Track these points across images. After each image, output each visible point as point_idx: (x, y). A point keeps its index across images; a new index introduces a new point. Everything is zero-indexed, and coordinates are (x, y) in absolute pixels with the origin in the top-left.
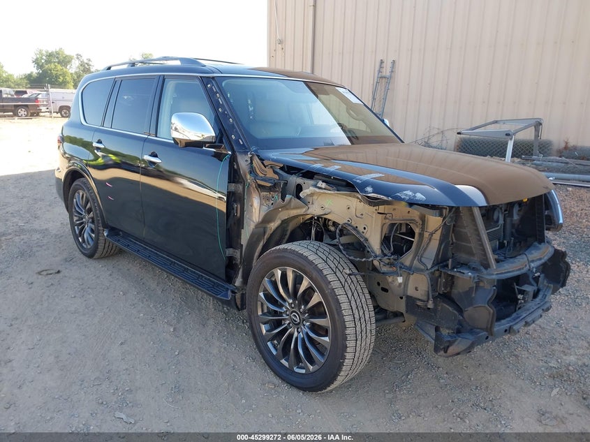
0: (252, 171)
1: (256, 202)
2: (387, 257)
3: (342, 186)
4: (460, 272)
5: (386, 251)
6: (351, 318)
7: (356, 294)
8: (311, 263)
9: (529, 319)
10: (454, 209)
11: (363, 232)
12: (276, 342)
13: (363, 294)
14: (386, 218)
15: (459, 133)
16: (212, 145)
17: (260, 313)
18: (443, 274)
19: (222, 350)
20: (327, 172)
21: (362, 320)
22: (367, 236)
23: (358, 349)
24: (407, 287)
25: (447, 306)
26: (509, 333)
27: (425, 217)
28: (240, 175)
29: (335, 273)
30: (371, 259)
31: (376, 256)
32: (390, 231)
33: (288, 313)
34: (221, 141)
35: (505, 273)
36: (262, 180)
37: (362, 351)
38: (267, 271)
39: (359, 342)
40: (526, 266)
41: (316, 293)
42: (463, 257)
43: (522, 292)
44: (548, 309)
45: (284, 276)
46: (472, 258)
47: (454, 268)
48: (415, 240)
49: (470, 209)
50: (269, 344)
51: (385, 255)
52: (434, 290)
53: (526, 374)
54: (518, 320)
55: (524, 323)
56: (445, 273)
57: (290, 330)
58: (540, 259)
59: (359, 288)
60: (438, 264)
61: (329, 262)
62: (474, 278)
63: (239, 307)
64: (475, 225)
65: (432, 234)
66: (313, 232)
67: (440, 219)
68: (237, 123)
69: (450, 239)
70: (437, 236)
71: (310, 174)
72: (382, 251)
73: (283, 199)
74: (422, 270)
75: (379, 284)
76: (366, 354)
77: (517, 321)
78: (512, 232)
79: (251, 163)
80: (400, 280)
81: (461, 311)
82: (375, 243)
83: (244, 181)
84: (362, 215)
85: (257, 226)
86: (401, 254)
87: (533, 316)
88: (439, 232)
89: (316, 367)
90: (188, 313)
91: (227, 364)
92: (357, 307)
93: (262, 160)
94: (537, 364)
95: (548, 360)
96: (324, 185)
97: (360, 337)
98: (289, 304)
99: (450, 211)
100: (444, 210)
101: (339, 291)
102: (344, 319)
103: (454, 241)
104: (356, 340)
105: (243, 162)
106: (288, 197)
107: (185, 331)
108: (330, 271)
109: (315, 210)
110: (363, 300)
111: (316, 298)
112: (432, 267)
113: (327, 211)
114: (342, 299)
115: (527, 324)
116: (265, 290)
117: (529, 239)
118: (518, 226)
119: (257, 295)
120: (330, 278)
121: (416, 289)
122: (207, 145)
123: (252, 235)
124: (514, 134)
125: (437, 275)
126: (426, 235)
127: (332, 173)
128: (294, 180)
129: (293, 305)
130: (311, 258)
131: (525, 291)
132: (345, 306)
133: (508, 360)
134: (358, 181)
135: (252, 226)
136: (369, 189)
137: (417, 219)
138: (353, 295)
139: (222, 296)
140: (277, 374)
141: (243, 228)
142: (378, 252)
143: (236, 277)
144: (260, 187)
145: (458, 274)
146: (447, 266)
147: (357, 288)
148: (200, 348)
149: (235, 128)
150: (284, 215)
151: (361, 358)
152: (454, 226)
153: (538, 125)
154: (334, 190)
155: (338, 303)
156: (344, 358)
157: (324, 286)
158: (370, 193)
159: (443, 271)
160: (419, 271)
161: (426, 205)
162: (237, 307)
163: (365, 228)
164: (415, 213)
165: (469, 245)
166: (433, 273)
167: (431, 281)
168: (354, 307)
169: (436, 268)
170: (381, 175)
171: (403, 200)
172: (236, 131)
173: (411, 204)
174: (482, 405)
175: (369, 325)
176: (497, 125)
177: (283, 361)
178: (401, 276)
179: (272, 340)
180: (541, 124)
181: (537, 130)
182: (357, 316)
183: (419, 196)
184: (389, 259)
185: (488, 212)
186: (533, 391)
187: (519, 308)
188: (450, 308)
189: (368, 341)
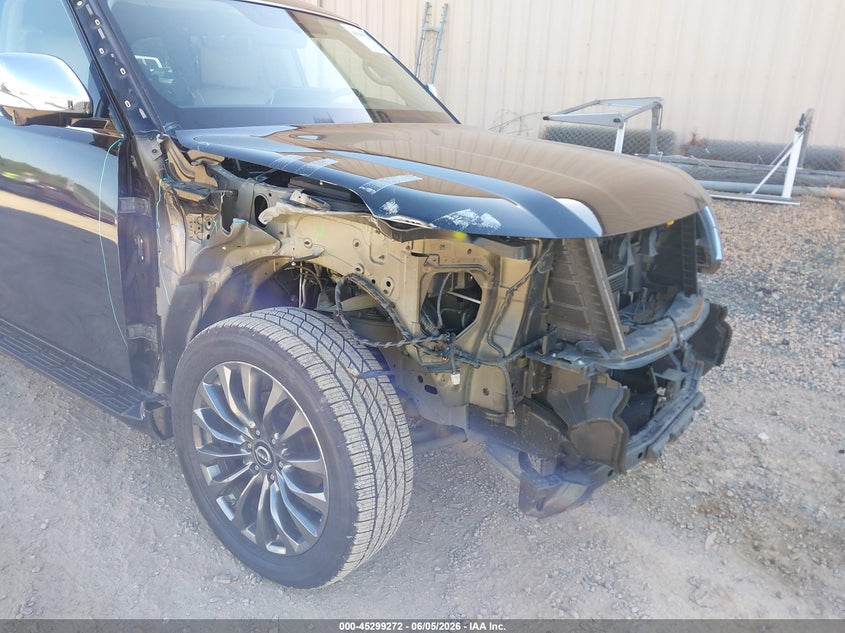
0: (167, 171)
1: (178, 232)
2: (431, 339)
3: (343, 200)
4: (563, 359)
5: (430, 327)
6: (365, 457)
7: (374, 410)
8: (285, 355)
9: (675, 430)
10: (552, 243)
11: (386, 292)
12: (232, 496)
13: (389, 406)
14: (427, 264)
15: (546, 118)
16: (85, 120)
17: (199, 446)
18: (532, 364)
19: (137, 511)
20: (307, 170)
21: (388, 458)
22: (393, 298)
23: (380, 511)
24: (469, 390)
25: (541, 419)
26: (645, 457)
27: (499, 259)
28: (144, 181)
29: (334, 373)
30: (401, 343)
31: (411, 337)
32: (436, 289)
33: (250, 446)
34: (105, 114)
35: (641, 355)
36: (184, 189)
37: (389, 513)
38: (205, 368)
39: (381, 500)
40: (672, 339)
41: (297, 413)
42: (567, 330)
43: (664, 383)
44: (701, 405)
45: (236, 379)
46: (583, 332)
47: (551, 352)
48: (483, 303)
49: (581, 243)
50: (220, 501)
51: (428, 334)
52: (516, 393)
53: (664, 509)
54: (659, 433)
55: (668, 438)
56: (535, 362)
57: (255, 477)
58: (692, 324)
59: (381, 396)
60: (523, 345)
61: (324, 352)
62: (588, 370)
63: (163, 432)
64: (590, 271)
65: (511, 291)
66: (302, 286)
67: (527, 263)
68: (134, 77)
69: (544, 299)
70: (521, 294)
71: (280, 177)
72: (422, 327)
73: (227, 226)
74: (495, 359)
75: (421, 379)
76: (397, 515)
77: (657, 435)
78: (642, 278)
79: (164, 155)
80: (456, 379)
81: (564, 427)
82: (408, 311)
83: (152, 192)
84: (383, 257)
85: (184, 280)
86: (458, 329)
87: (681, 422)
88: (525, 286)
89: (306, 545)
90: (79, 439)
91: (142, 541)
92: (377, 435)
93: (184, 150)
94: (679, 490)
95: (695, 481)
96: (304, 199)
97: (384, 490)
98: (250, 429)
99: (545, 247)
100: (534, 246)
101: (341, 409)
102: (351, 461)
103: (551, 301)
104: (377, 497)
105: (148, 153)
106: (237, 223)
107: (68, 476)
108: (323, 369)
109: (293, 249)
110: (389, 419)
111: (299, 421)
112: (513, 352)
113: (316, 250)
114: (348, 422)
115: (673, 438)
116: (204, 404)
117: (670, 287)
118: (652, 265)
119: (192, 414)
120: (323, 383)
121: (486, 392)
122: (74, 121)
123: (177, 299)
124: (626, 120)
125: (521, 366)
126: (502, 292)
127: (320, 174)
128: (251, 188)
129: (258, 433)
130: (284, 345)
131: (667, 381)
132: (352, 436)
133: (634, 486)
134: (369, 190)
135: (175, 281)
136: (391, 207)
137: (485, 263)
138: (369, 411)
139: (130, 413)
140: (237, 555)
141: (158, 285)
142: (414, 328)
143: (156, 377)
144: (183, 203)
145: (559, 364)
146: (539, 348)
147: (378, 398)
148: (93, 511)
149: (131, 86)
150: (235, 258)
151: (387, 525)
152: (551, 274)
153: (657, 107)
154: (325, 209)
155: (339, 431)
156: (353, 531)
157: (310, 398)
158: (393, 215)
159: (531, 358)
160: (489, 359)
161: (501, 237)
162: (159, 433)
163: (388, 284)
164: (482, 253)
165: (579, 308)
166: (514, 363)
167: (511, 377)
168: (371, 435)
169: (521, 353)
170: (416, 178)
171: (458, 228)
172: (134, 93)
173: (473, 236)
174: (598, 577)
175: (400, 464)
176: (600, 107)
177: (247, 532)
178: (458, 371)
179: (224, 493)
180: (660, 106)
181: (655, 116)
182: (376, 452)
183: (489, 221)
184: (436, 341)
185: (609, 246)
186: (676, 540)
187: (658, 411)
188: (545, 422)
189: (401, 493)
